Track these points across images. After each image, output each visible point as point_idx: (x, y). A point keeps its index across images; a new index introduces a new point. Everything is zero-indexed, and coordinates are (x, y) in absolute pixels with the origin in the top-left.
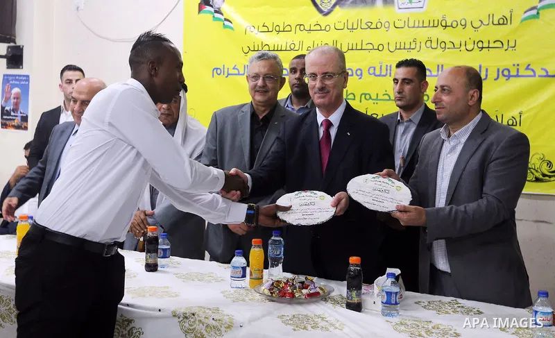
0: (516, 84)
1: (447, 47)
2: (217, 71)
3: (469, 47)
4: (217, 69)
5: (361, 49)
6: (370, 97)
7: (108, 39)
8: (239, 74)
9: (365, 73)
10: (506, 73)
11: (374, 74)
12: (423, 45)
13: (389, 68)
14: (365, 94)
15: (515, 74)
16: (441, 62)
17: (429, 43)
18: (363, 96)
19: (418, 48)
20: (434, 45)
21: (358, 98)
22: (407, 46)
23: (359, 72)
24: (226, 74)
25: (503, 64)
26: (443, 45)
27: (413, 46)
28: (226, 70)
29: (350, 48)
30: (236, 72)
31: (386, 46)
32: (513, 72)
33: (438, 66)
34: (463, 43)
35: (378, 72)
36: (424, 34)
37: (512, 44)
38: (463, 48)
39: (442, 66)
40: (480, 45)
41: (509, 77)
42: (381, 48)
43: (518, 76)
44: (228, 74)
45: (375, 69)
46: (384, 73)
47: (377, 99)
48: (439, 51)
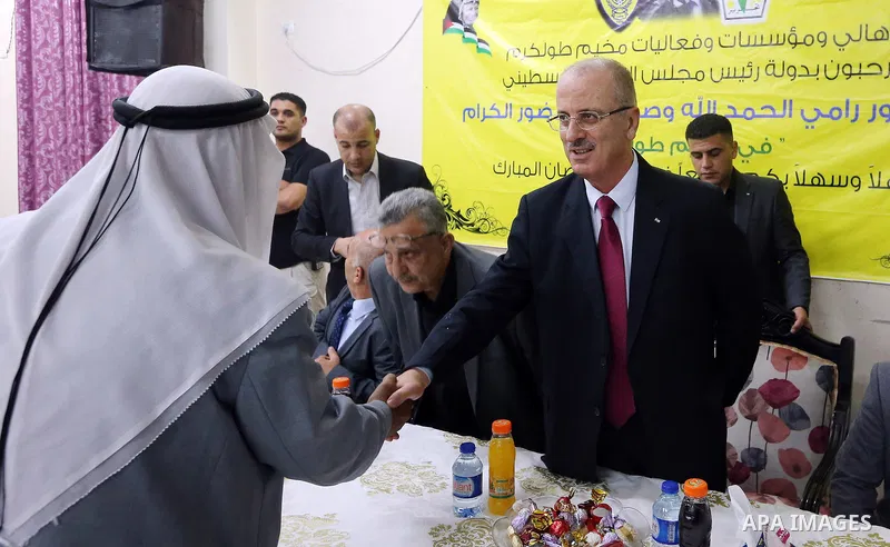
1: (798, 73)
2: (469, 112)
3: (831, 74)
4: (469, 110)
5: (672, 79)
7: (324, 71)
8: (499, 117)
9: (678, 113)
10: (885, 111)
11: (691, 114)
12: (762, 71)
13: (712, 106)
14: (678, 143)
16: (788, 95)
17: (770, 69)
18: (675, 146)
19: (754, 76)
20: (778, 72)
21: (667, 148)
22: (739, 73)
23: (669, 112)
24: (482, 118)
25: (880, 99)
26: (792, 71)
27: (747, 73)
28: (481, 111)
29: (656, 77)
30: (495, 113)
31: (708, 75)
33: (785, 101)
34: (822, 69)
35: (696, 112)
36: (762, 55)
38: (822, 74)
39: (791, 101)
40: (847, 70)
42: (700, 76)
44: (485, 117)
45: (691, 107)
48: (786, 80)
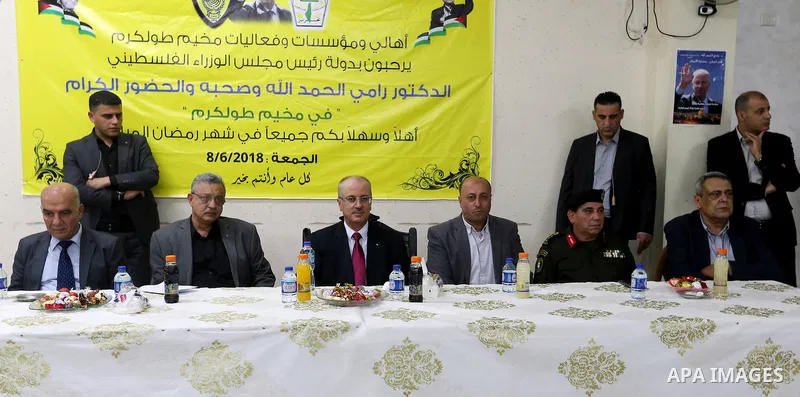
0: (412, 102)
1: (347, 66)
2: (72, 84)
3: (369, 67)
4: (73, 82)
5: (258, 66)
6: (270, 115)
9: (263, 91)
10: (403, 92)
11: (273, 91)
12: (323, 63)
14: (265, 112)
15: (410, 93)
16: (341, 80)
17: (329, 63)
19: (318, 67)
20: (335, 65)
21: (256, 116)
22: (307, 64)
23: (256, 90)
24: (87, 89)
25: (400, 85)
26: (343, 64)
27: (313, 64)
28: (87, 84)
29: (245, 64)
30: (100, 86)
31: (285, 64)
32: (409, 92)
33: (340, 85)
34: (363, 64)
35: (277, 90)
36: (323, 53)
37: (407, 66)
38: (363, 68)
39: (343, 84)
40: (379, 66)
41: (405, 96)
42: (279, 65)
43: (412, 95)
44: (91, 89)
45: (274, 85)
46: (284, 90)
47: (278, 117)
48: (340, 70)
